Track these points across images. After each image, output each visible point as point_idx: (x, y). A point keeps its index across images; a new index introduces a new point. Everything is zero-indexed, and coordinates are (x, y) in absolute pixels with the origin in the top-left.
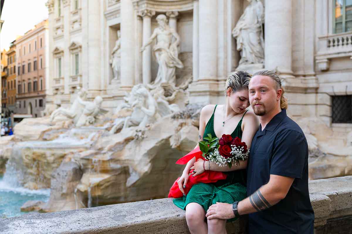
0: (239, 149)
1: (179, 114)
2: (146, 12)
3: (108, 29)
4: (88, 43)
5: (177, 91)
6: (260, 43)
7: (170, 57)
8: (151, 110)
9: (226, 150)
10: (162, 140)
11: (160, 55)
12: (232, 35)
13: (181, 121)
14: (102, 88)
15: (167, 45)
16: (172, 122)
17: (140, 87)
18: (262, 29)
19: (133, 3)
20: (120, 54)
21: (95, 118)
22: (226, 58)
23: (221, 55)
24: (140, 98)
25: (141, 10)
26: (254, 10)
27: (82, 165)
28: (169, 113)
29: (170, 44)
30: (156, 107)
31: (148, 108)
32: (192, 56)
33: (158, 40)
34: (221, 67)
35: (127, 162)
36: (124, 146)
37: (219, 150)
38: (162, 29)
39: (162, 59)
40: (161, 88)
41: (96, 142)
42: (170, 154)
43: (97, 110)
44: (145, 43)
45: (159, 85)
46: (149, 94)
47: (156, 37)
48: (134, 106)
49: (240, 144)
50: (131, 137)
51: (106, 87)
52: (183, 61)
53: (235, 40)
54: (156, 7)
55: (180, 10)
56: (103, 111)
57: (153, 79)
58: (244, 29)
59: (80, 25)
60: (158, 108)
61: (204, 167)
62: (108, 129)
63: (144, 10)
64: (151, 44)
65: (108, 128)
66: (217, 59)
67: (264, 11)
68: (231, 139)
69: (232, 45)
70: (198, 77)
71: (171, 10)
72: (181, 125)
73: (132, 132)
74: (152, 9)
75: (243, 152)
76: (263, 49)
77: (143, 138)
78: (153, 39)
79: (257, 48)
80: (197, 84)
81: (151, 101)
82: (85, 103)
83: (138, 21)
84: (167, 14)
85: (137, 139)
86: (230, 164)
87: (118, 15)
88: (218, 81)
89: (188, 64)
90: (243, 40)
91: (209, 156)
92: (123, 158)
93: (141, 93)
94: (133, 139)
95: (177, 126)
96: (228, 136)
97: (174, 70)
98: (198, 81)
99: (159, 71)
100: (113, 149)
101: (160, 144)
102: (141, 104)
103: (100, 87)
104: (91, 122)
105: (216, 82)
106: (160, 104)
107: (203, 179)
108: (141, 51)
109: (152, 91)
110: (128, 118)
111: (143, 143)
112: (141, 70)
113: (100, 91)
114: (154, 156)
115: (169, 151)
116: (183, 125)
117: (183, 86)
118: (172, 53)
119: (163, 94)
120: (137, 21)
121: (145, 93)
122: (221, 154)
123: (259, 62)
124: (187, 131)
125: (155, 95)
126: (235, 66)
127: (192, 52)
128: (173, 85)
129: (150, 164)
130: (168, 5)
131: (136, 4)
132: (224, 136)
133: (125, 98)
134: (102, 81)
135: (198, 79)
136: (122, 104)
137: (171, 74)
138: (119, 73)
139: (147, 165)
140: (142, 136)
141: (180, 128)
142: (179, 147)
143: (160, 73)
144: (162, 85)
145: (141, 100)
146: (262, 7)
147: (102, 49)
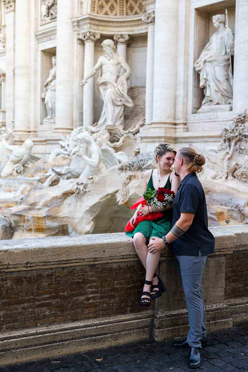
0: (170, 196)
1: (127, 164)
2: (88, 34)
3: (40, 54)
4: (14, 71)
5: (125, 135)
6: (228, 79)
7: (117, 93)
8: (95, 159)
9: (162, 197)
10: (107, 195)
11: (105, 90)
12: (194, 68)
13: (129, 173)
14: (32, 129)
15: (114, 77)
16: (119, 174)
17: (80, 131)
18: (231, 62)
19: (73, 22)
20: (55, 85)
21: (23, 166)
22: (186, 96)
23: (181, 92)
24: (82, 145)
25: (82, 32)
26: (222, 38)
27: (13, 222)
28: (116, 164)
29: (118, 77)
30: (100, 156)
31: (90, 157)
32: (145, 92)
33: (103, 72)
34: (180, 107)
35: (65, 219)
36: (62, 202)
37: (157, 198)
38: (108, 58)
39: (107, 95)
40: (105, 131)
41: (28, 196)
42: (116, 212)
43: (26, 157)
44: (86, 74)
45: (104, 127)
46: (91, 138)
47: (101, 67)
48: (74, 154)
49: (170, 193)
50: (71, 190)
51: (36, 127)
52: (133, 98)
53: (197, 75)
54: (100, 28)
55: (131, 33)
56: (33, 158)
57: (95, 120)
58: (209, 62)
59: (4, 47)
60: (102, 157)
61: (149, 210)
62: (41, 181)
63: (86, 32)
64: (94, 76)
65: (41, 179)
66: (176, 98)
67: (234, 40)
68: (164, 190)
69: (194, 80)
70: (152, 118)
71: (119, 33)
72: (130, 178)
73: (72, 185)
74: (96, 31)
75: (172, 198)
76: (231, 87)
77: (85, 192)
78: (97, 70)
79: (224, 86)
80: (150, 128)
81: (94, 148)
82: (12, 147)
83: (79, 45)
84: (115, 38)
85: (78, 193)
86: (165, 206)
87: (53, 37)
88: (175, 124)
89: (140, 103)
90: (207, 75)
91: (151, 203)
92: (61, 215)
93: (83, 138)
94: (72, 193)
95: (125, 179)
96: (162, 188)
97: (122, 109)
98: (151, 124)
99: (104, 109)
100: (49, 204)
101: (104, 199)
102: (82, 152)
103: (29, 127)
104: (19, 171)
105: (174, 126)
106: (104, 151)
107: (148, 218)
108: (81, 84)
109: (94, 135)
110: (67, 167)
111: (85, 198)
112: (81, 108)
113: (29, 132)
114: (97, 213)
115: (115, 208)
116: (132, 178)
117: (133, 130)
118: (120, 89)
119: (109, 138)
120: (77, 47)
121: (87, 138)
122: (158, 200)
123: (226, 103)
124: (136, 185)
125: (98, 139)
126: (196, 106)
127: (144, 87)
128: (121, 128)
129: (92, 223)
130: (117, 27)
131: (76, 24)
132: (159, 188)
133: (60, 142)
134: (32, 121)
135: (152, 122)
136: (57, 149)
137: (119, 113)
138: (53, 110)
139: (89, 223)
140: (84, 190)
141: (128, 181)
142: (126, 203)
143: (105, 112)
144: (107, 128)
145: (82, 147)
146: (231, 34)
147: (32, 79)
